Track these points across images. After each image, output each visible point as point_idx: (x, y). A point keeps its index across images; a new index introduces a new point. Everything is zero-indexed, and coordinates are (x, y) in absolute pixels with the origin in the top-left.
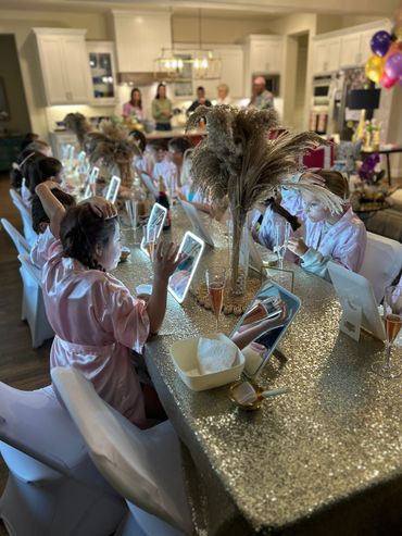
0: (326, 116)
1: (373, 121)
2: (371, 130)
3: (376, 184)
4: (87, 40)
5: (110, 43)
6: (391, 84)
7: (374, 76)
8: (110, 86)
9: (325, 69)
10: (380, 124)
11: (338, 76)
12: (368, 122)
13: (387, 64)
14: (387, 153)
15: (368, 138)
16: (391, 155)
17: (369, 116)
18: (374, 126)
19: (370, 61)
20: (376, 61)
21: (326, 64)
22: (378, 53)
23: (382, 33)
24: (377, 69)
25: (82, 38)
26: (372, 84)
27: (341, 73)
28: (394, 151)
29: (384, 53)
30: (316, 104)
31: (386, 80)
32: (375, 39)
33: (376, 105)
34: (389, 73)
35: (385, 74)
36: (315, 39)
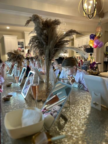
0: (80, 57)
1: (92, 56)
2: (92, 58)
3: (95, 70)
4: (17, 38)
5: (24, 39)
6: (96, 47)
7: (91, 45)
8: (23, 50)
9: (79, 46)
10: (94, 57)
11: (82, 47)
12: (91, 56)
13: (94, 42)
14: (97, 64)
15: (91, 60)
16: (98, 65)
17: (91, 55)
18: (92, 57)
19: (90, 41)
20: (92, 41)
21: (79, 45)
22: (92, 39)
23: (92, 35)
24: (92, 43)
25: (16, 38)
26: (91, 47)
27: (83, 46)
28: (99, 64)
29: (93, 39)
30: (77, 54)
31: (94, 46)
32: (90, 36)
33: (93, 52)
34: (95, 44)
35: (94, 45)
36: (75, 39)
